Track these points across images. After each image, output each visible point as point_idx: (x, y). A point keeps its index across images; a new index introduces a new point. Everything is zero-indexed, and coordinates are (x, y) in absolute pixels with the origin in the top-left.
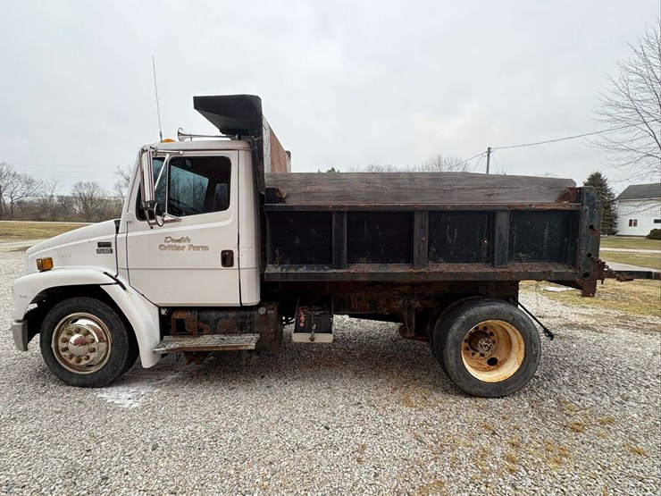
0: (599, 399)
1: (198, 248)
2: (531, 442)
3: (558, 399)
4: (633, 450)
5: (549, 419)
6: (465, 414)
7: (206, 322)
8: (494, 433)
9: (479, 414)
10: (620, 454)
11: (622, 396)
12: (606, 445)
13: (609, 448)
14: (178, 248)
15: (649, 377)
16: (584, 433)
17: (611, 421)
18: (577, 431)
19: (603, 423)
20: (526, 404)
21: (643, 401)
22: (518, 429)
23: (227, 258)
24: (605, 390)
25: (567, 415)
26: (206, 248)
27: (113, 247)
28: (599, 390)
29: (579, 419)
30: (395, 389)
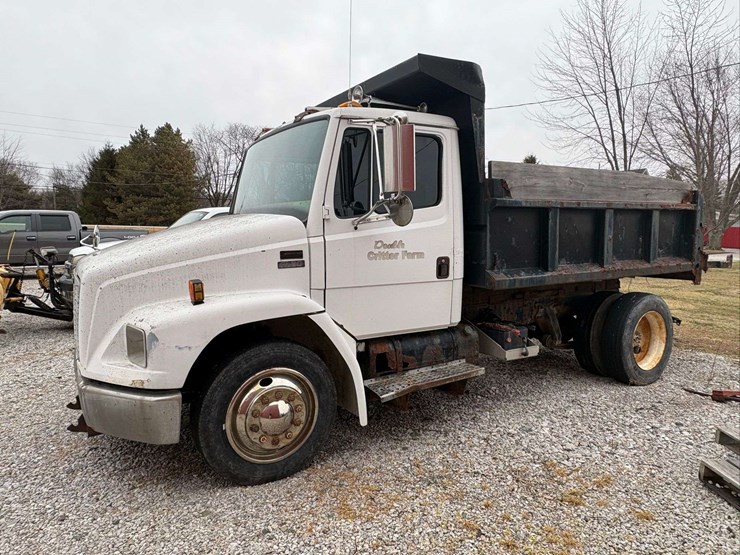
0: (587, 452)
1: (411, 255)
2: (527, 535)
3: (544, 463)
4: (641, 517)
5: (540, 494)
6: (434, 512)
7: (411, 353)
8: (480, 534)
9: (453, 507)
10: (629, 525)
11: (610, 444)
12: (611, 515)
13: (615, 520)
14: (391, 256)
15: (629, 413)
16: (584, 505)
17: (607, 481)
18: (577, 504)
19: (599, 485)
20: (509, 477)
21: (632, 446)
22: (509, 520)
23: (443, 268)
24: (591, 440)
25: (560, 483)
26: (420, 255)
27: (305, 258)
28: (585, 441)
29: (573, 486)
30: (323, 492)
